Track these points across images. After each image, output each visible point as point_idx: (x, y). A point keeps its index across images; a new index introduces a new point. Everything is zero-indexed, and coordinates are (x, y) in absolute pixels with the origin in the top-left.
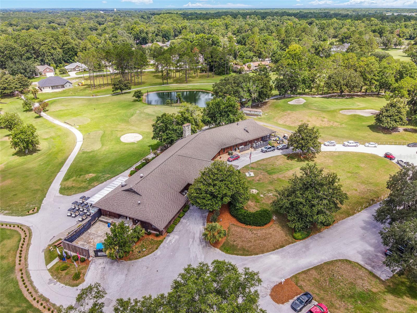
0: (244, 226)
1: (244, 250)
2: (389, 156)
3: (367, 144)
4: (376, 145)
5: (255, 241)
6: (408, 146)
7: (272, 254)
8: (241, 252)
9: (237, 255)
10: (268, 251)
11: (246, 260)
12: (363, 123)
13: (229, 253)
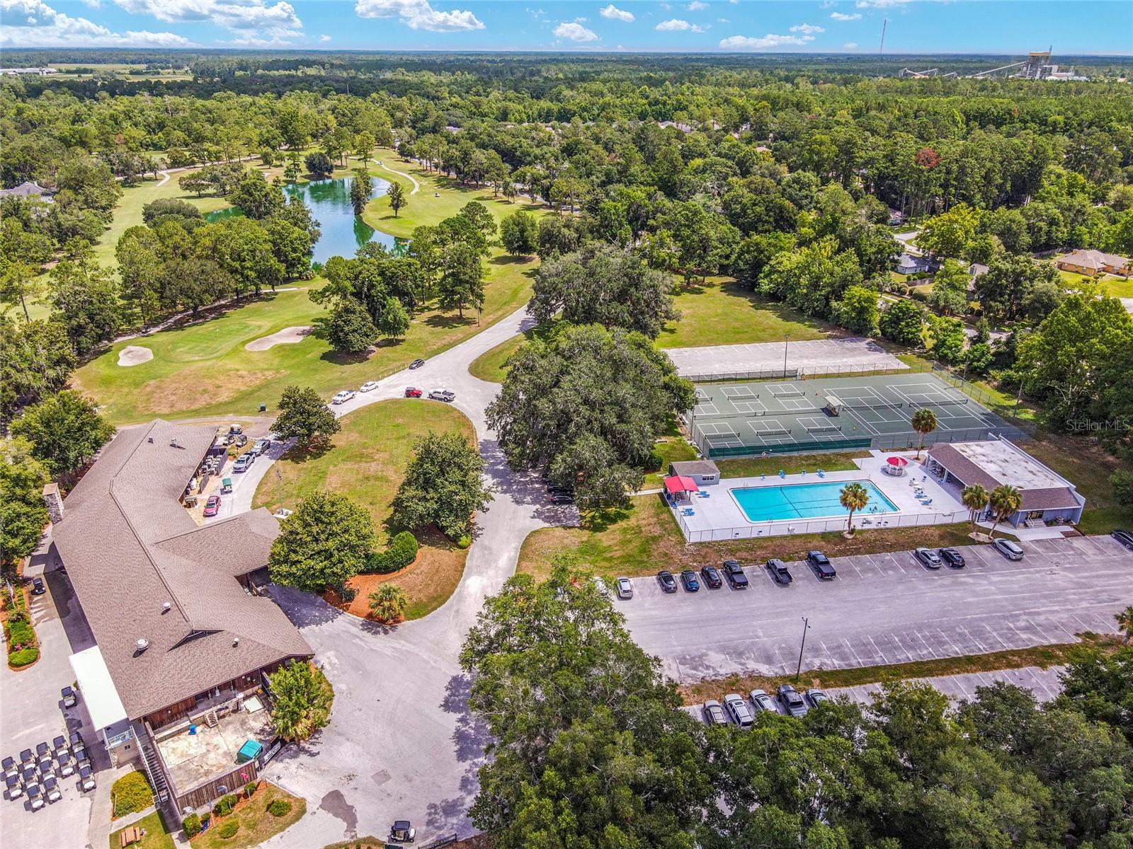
0: (396, 574)
1: (435, 599)
2: (412, 393)
3: (363, 388)
4: (377, 384)
5: (432, 580)
6: (411, 368)
7: (465, 580)
8: (435, 604)
9: (435, 609)
10: (458, 581)
11: (451, 605)
12: (309, 356)
13: (424, 615)
